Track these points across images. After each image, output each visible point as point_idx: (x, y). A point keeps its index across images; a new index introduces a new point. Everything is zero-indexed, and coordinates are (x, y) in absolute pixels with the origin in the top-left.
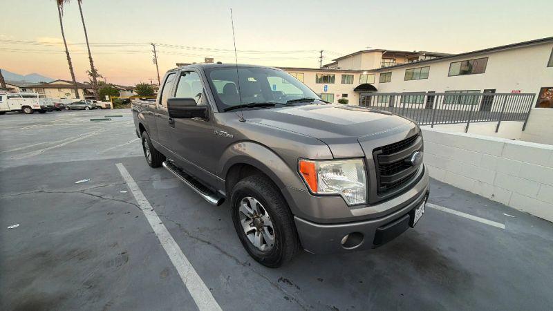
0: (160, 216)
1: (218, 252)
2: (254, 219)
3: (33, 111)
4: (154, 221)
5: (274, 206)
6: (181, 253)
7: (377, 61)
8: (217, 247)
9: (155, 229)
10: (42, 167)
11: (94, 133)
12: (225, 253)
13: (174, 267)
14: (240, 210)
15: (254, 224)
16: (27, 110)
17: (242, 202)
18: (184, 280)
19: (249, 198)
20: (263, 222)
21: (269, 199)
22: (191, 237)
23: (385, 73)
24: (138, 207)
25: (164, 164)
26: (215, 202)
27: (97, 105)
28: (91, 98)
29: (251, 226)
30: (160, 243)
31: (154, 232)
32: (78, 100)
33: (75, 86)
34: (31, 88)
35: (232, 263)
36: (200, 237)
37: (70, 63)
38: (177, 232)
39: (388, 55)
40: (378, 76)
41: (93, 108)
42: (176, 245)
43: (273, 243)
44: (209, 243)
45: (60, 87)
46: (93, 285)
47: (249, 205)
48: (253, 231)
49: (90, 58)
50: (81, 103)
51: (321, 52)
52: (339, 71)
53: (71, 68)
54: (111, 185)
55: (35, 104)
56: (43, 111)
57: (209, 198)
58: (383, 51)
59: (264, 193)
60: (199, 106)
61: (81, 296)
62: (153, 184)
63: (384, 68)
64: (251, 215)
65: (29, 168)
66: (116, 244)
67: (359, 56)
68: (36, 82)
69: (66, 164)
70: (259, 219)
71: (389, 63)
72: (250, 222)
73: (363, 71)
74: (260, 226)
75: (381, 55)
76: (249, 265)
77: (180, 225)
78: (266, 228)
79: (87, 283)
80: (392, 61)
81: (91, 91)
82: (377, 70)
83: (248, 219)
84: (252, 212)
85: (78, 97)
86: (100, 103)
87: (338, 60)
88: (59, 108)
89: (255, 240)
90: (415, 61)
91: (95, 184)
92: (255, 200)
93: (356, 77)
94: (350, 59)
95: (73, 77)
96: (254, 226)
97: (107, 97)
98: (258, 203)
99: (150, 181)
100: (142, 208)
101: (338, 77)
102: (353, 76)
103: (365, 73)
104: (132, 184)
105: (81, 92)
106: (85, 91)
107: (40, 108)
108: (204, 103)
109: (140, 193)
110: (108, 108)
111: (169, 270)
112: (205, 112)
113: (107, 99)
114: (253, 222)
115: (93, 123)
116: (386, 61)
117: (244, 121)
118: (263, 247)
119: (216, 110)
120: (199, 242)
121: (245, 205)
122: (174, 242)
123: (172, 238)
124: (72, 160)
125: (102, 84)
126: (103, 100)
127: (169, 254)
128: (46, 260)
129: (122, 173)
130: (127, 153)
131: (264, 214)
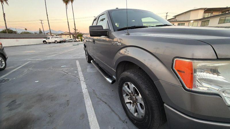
0: (86, 85)
1: (109, 110)
2: (131, 95)
3: (58, 42)
4: (84, 86)
5: (147, 92)
6: (92, 107)
7: (200, 15)
8: (110, 107)
9: (83, 91)
10: (54, 60)
11: (72, 49)
12: (113, 111)
13: (87, 114)
14: (123, 89)
15: (131, 98)
16: (56, 42)
17: (124, 85)
18: (90, 124)
19: (129, 83)
20: (137, 100)
21: (143, 87)
22: (98, 98)
23: (204, 21)
24: (79, 79)
25: (92, 61)
26: (110, 81)
27: (76, 40)
28: (74, 38)
29: (129, 100)
30: (83, 98)
31: (82, 92)
32: (70, 39)
33: (70, 34)
34: (58, 35)
35: (116, 118)
36: (102, 99)
37: (69, 26)
38: (92, 94)
39: (207, 10)
40: (200, 23)
41: (75, 42)
42: (90, 101)
43: (143, 115)
44: (106, 103)
45: (66, 34)
46: (51, 115)
47: (128, 87)
48: (130, 103)
49: (75, 23)
50: (71, 40)
51: (167, 13)
52: (176, 21)
53: (69, 28)
54: (72, 69)
55: (58, 40)
56: (60, 42)
57: (108, 79)
58: (204, 9)
59: (140, 82)
60: (104, 29)
61: (45, 120)
62: (87, 70)
63: (204, 18)
64: (130, 93)
65: (49, 60)
66: (66, 96)
67: (189, 13)
68: (60, 33)
69: (60, 60)
70: (134, 97)
71: (207, 15)
72: (129, 97)
73: (191, 20)
74: (135, 102)
75: (203, 11)
76: (127, 122)
77: (94, 90)
78: (138, 104)
79: (49, 114)
80: (210, 14)
81: (75, 35)
82: (200, 20)
83: (127, 95)
84: (130, 92)
85: (70, 38)
86: (77, 40)
87: (176, 17)
88: (64, 41)
89: (131, 108)
90: (227, 12)
91: (67, 68)
92: (133, 85)
93: (187, 24)
94: (184, 15)
95: (69, 31)
96: (131, 100)
97: (79, 37)
98: (134, 87)
99: (86, 68)
100: (80, 80)
102: (184, 24)
103: (192, 22)
104: (79, 69)
105: (72, 36)
106: (73, 36)
107: (59, 41)
108: (108, 28)
109: (81, 73)
110: (79, 41)
111: (84, 116)
112: (108, 33)
113: (79, 38)
114: (130, 98)
115: (73, 46)
116: (206, 14)
117: (129, 34)
118: (136, 114)
119: (113, 31)
120: (101, 102)
121: (126, 87)
122: (90, 99)
123: (89, 97)
124: (63, 58)
125: (78, 33)
126: (78, 38)
127: (86, 106)
128: (40, 98)
129: (77, 64)
130: (81, 57)
131: (138, 95)
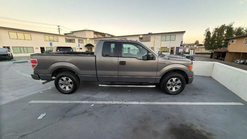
0: (133, 101)
4: (135, 103)
7: (92, 35)
9: (142, 104)
12: (167, 97)
17: (169, 81)
22: (154, 99)
23: (96, 40)
24: (117, 104)
26: (155, 86)
39: (96, 33)
42: (156, 102)
44: (160, 98)
51: (59, 26)
52: (75, 37)
58: (94, 31)
63: (95, 38)
71: (96, 36)
72: (171, 86)
75: (93, 33)
76: (175, 96)
77: (144, 99)
87: (73, 32)
90: (104, 37)
92: (175, 78)
93: (84, 41)
94: (80, 33)
100: (120, 103)
101: (77, 40)
102: (83, 40)
103: (88, 39)
104: (83, 102)
117: (169, 59)
123: (151, 102)
